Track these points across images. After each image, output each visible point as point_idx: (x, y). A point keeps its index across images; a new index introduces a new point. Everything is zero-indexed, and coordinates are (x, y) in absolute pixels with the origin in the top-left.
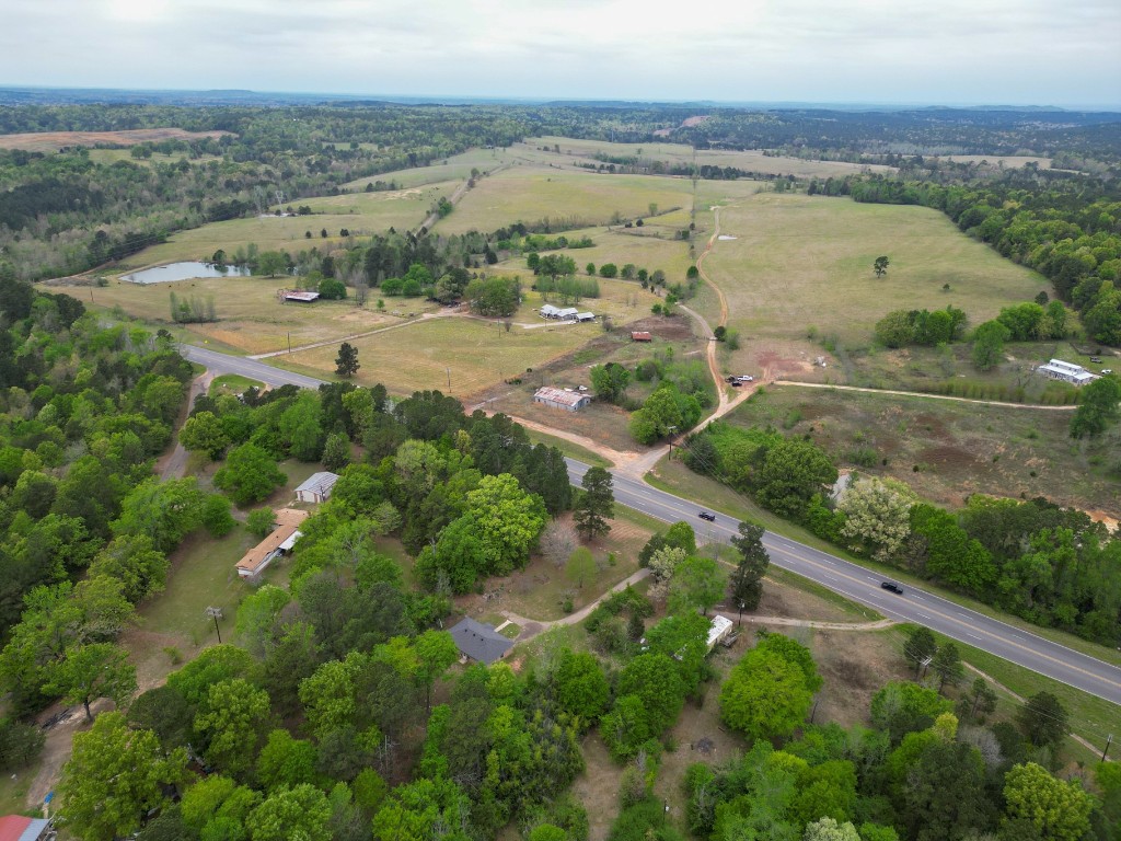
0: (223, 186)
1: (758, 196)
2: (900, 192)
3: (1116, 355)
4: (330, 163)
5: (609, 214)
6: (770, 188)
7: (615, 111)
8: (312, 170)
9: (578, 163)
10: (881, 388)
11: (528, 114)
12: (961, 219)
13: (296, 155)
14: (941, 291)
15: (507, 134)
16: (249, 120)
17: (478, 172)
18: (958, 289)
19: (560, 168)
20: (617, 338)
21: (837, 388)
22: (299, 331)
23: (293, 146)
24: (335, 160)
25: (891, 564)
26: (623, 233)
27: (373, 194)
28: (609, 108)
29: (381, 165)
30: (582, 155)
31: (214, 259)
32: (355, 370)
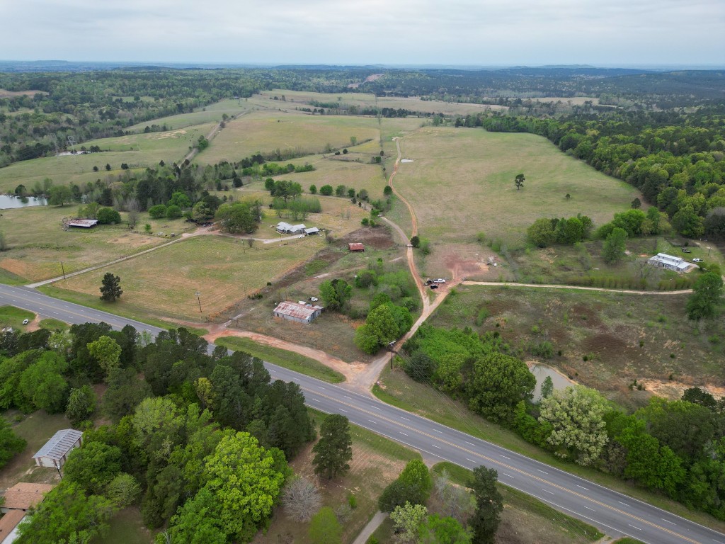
0: (31, 132)
1: (423, 130)
2: (515, 125)
3: (698, 246)
4: (118, 111)
5: (323, 145)
6: (430, 122)
7: (321, 71)
8: (103, 117)
9: (298, 108)
10: (541, 283)
11: (263, 75)
12: (560, 143)
13: (91, 107)
14: (564, 199)
15: (248, 88)
16: (56, 82)
17: (227, 117)
18: (576, 197)
19: (286, 112)
20: (338, 250)
21: (508, 284)
22: (78, 256)
23: (90, 100)
24: (123, 110)
25: (593, 468)
26: (335, 159)
27: (149, 135)
28: (317, 70)
29: (157, 112)
30: (301, 102)
31: (16, 192)
32: (118, 296)
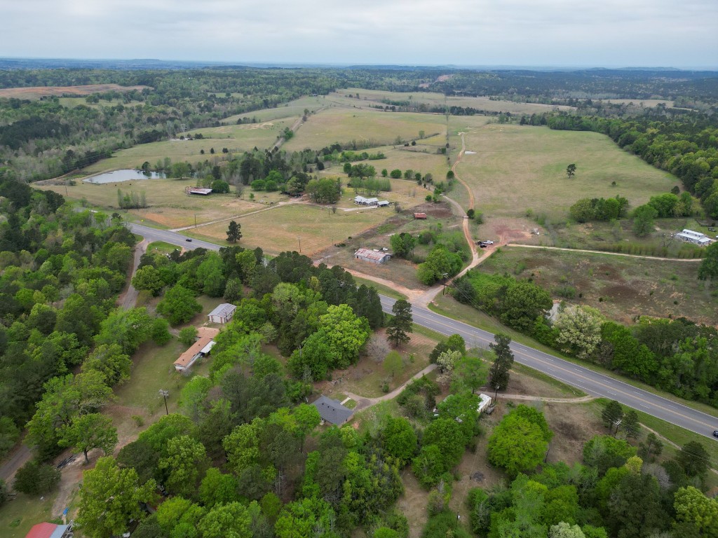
0: (146, 121)
1: (488, 126)
2: (579, 123)
4: (213, 106)
5: (394, 138)
6: (495, 120)
7: (393, 72)
8: (202, 111)
9: (371, 105)
10: (576, 248)
11: (338, 74)
12: (620, 140)
13: (191, 101)
14: (610, 186)
15: (326, 87)
16: (160, 78)
17: (308, 111)
18: (621, 184)
19: (360, 108)
20: (405, 217)
21: (547, 248)
22: (201, 214)
23: (189, 95)
24: (217, 104)
25: (589, 361)
26: (404, 150)
27: (242, 126)
28: (389, 70)
29: (246, 107)
30: (374, 100)
31: (143, 167)
32: (239, 239)
